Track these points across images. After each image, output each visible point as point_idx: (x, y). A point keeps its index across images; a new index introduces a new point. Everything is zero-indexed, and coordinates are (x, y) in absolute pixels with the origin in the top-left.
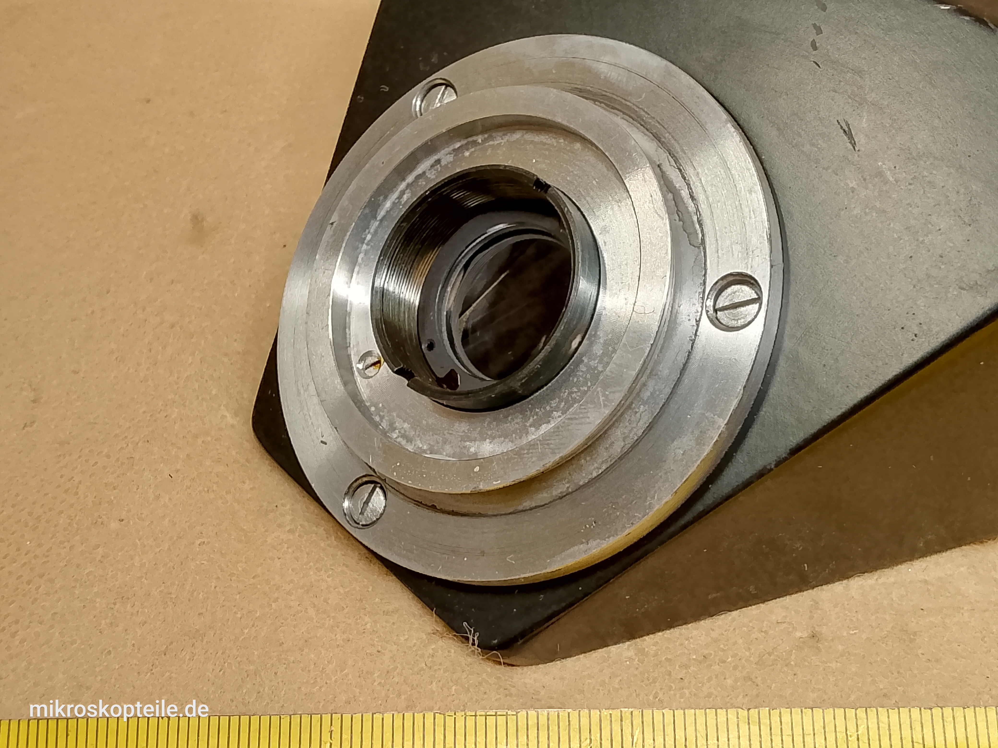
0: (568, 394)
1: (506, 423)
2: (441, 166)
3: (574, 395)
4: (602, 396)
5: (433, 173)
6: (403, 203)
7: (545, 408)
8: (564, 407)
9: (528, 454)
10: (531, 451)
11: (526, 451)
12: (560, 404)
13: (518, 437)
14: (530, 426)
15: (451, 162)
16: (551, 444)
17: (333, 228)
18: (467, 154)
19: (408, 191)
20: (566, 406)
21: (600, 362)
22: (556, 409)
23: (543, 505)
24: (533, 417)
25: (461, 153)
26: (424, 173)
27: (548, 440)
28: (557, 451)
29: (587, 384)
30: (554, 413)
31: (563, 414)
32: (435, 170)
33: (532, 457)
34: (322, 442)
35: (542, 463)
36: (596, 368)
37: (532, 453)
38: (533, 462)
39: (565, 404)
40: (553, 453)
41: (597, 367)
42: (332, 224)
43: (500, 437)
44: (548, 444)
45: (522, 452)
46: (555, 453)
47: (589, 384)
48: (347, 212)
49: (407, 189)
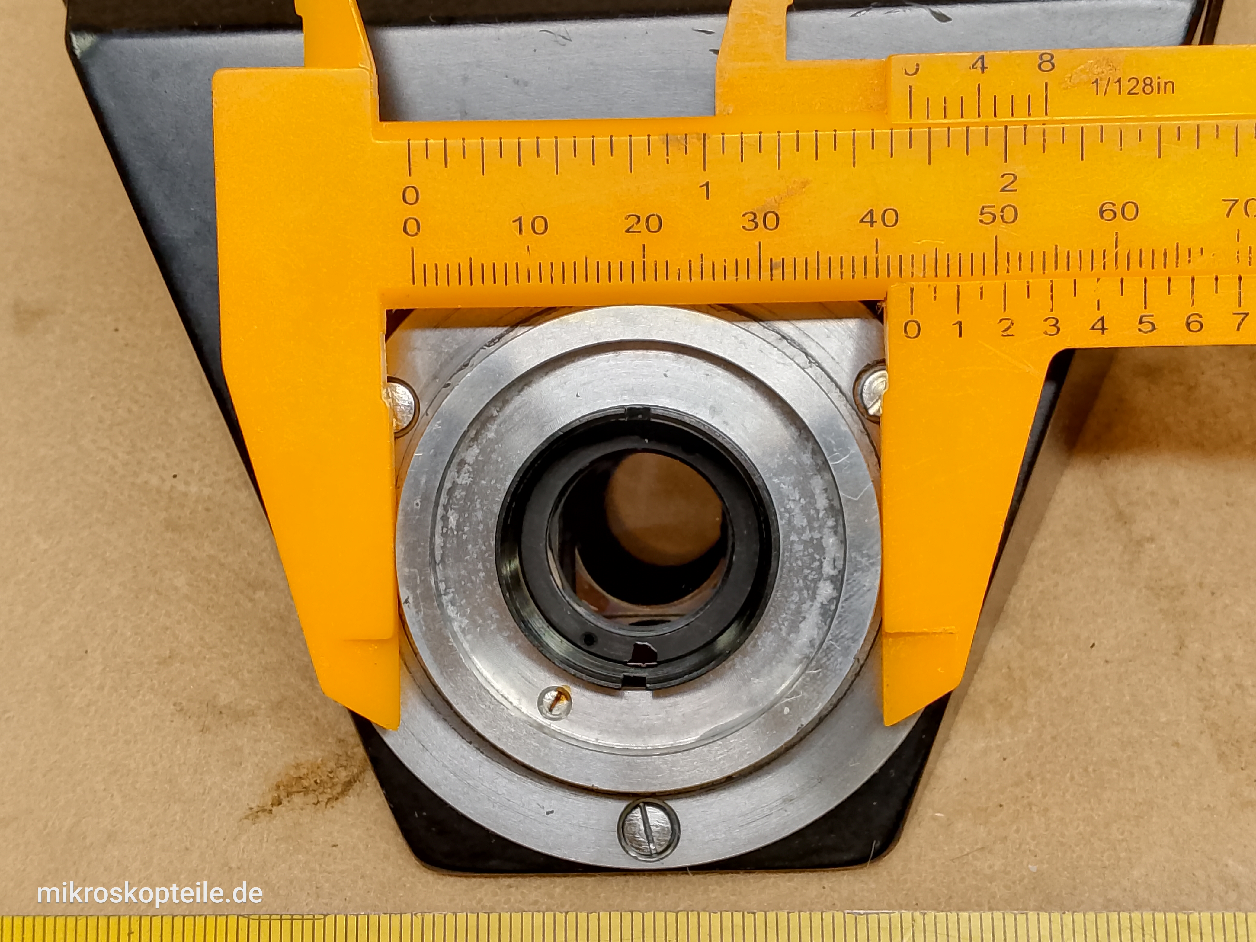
0: (803, 580)
1: (760, 650)
2: (469, 464)
3: (810, 577)
4: (863, 558)
5: (467, 478)
6: (454, 527)
7: (789, 609)
8: (809, 594)
9: (829, 660)
10: (830, 655)
11: (825, 659)
12: (803, 594)
13: (783, 654)
14: (789, 634)
15: (479, 453)
16: (846, 634)
17: (411, 605)
18: (491, 435)
19: (450, 512)
20: (810, 592)
21: (812, 529)
22: (802, 602)
23: (845, 694)
24: (784, 625)
25: (483, 438)
26: (454, 483)
27: (840, 633)
28: (856, 637)
29: (815, 558)
30: (803, 605)
31: (812, 601)
32: (465, 473)
33: (836, 659)
34: (548, 813)
35: (851, 659)
36: (812, 539)
37: (832, 656)
38: (841, 663)
39: (808, 591)
40: (854, 640)
41: (812, 537)
42: (406, 601)
43: (763, 666)
44: (843, 637)
45: (822, 662)
46: (857, 640)
47: (817, 557)
48: (416, 578)
49: (447, 512)
